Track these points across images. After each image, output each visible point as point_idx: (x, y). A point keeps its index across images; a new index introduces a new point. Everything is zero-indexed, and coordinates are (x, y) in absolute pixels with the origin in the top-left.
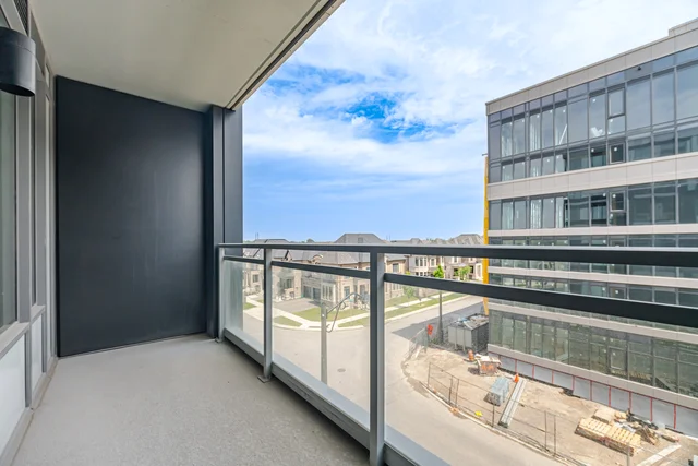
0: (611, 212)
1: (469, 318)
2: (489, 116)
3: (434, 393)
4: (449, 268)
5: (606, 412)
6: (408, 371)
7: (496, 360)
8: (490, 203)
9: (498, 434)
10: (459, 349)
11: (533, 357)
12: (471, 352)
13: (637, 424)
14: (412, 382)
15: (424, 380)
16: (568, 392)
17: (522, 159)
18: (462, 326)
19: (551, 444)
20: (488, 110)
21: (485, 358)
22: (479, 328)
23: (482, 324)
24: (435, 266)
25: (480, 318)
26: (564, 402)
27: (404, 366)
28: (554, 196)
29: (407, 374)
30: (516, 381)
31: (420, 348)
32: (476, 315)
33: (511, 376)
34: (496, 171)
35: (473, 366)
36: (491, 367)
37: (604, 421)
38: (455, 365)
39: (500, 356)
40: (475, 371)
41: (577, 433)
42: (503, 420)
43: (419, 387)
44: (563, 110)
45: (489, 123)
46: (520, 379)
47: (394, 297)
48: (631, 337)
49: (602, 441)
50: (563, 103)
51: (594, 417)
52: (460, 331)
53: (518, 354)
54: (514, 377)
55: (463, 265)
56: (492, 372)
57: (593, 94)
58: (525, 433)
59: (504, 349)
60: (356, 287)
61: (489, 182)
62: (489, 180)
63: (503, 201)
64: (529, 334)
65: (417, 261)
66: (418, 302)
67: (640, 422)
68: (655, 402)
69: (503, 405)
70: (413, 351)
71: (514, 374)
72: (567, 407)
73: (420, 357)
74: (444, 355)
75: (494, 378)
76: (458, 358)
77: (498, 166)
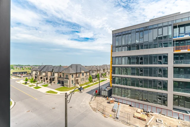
0: (140, 61)
1: (106, 88)
2: (113, 34)
3: (99, 111)
4: (100, 73)
5: (139, 110)
6: (91, 105)
7: (114, 99)
8: (112, 57)
9: (116, 121)
10: (104, 96)
11: (123, 98)
12: (107, 97)
13: (146, 113)
14: (92, 108)
15: (96, 107)
16: (130, 106)
17: (121, 47)
18: (105, 90)
19: (129, 121)
20: (113, 32)
21: (111, 99)
22: (109, 90)
23: (110, 89)
24: (97, 73)
25: (109, 87)
26: (130, 109)
27: (90, 103)
29: (91, 106)
30: (119, 104)
31: (94, 97)
32: (108, 87)
33: (117, 103)
34: (114, 49)
35: (108, 101)
36: (113, 101)
37: (139, 113)
38: (104, 101)
39: (115, 98)
40: (109, 103)
41: (134, 117)
42: (117, 117)
43: (94, 109)
44: (130, 35)
45: (113, 36)
46: (120, 103)
47: (86, 82)
48: (144, 91)
49: (139, 118)
50: (130, 33)
51: (137, 112)
52: (105, 92)
53: (119, 97)
54: (118, 103)
55: (104, 73)
56: (113, 103)
57: (137, 32)
58: (123, 119)
59: (116, 96)
60: (75, 80)
61: (112, 52)
63: (116, 57)
64: (122, 92)
65: (92, 72)
66: (93, 83)
67: (146, 111)
68: (148, 106)
69: (116, 112)
70: (92, 98)
71: (118, 102)
72: (130, 110)
73: (94, 100)
74: (100, 99)
75: (114, 104)
76: (104, 99)
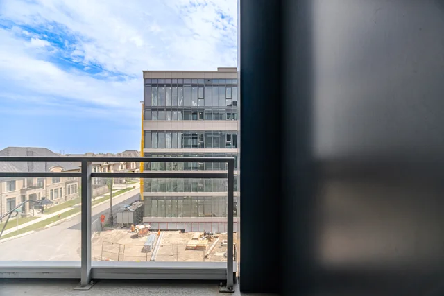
0: (199, 142)
1: (131, 205)
2: (145, 79)
5: (197, 235)
7: (148, 226)
8: (145, 132)
10: (124, 226)
11: (168, 218)
12: (132, 226)
13: (207, 236)
15: (98, 256)
16: (183, 231)
17: (162, 110)
18: (126, 210)
20: (144, 76)
21: (141, 227)
22: (138, 209)
23: (139, 206)
25: (138, 203)
26: (181, 237)
28: (177, 132)
30: (159, 234)
32: (135, 202)
34: (148, 113)
35: (134, 234)
36: (146, 230)
37: (197, 239)
38: (122, 237)
39: (150, 223)
40: (136, 237)
41: (186, 249)
42: (152, 259)
44: (181, 89)
45: (145, 84)
46: (161, 232)
47: (69, 200)
49: (195, 249)
50: (181, 85)
51: (193, 239)
52: (125, 215)
53: (160, 219)
54: (157, 233)
55: (127, 171)
56: (145, 234)
57: (193, 85)
59: (153, 218)
60: (24, 196)
61: (144, 119)
62: (144, 118)
63: (152, 132)
64: (166, 205)
67: (208, 234)
68: (213, 224)
69: (152, 251)
71: (157, 231)
72: (182, 239)
74: (113, 233)
75: (147, 237)
76: (124, 232)
77: (150, 111)
